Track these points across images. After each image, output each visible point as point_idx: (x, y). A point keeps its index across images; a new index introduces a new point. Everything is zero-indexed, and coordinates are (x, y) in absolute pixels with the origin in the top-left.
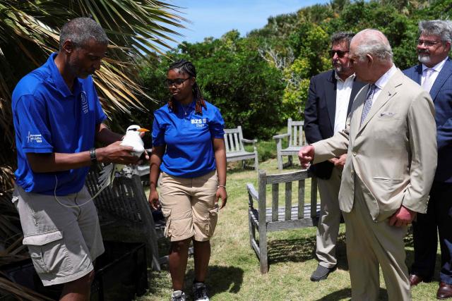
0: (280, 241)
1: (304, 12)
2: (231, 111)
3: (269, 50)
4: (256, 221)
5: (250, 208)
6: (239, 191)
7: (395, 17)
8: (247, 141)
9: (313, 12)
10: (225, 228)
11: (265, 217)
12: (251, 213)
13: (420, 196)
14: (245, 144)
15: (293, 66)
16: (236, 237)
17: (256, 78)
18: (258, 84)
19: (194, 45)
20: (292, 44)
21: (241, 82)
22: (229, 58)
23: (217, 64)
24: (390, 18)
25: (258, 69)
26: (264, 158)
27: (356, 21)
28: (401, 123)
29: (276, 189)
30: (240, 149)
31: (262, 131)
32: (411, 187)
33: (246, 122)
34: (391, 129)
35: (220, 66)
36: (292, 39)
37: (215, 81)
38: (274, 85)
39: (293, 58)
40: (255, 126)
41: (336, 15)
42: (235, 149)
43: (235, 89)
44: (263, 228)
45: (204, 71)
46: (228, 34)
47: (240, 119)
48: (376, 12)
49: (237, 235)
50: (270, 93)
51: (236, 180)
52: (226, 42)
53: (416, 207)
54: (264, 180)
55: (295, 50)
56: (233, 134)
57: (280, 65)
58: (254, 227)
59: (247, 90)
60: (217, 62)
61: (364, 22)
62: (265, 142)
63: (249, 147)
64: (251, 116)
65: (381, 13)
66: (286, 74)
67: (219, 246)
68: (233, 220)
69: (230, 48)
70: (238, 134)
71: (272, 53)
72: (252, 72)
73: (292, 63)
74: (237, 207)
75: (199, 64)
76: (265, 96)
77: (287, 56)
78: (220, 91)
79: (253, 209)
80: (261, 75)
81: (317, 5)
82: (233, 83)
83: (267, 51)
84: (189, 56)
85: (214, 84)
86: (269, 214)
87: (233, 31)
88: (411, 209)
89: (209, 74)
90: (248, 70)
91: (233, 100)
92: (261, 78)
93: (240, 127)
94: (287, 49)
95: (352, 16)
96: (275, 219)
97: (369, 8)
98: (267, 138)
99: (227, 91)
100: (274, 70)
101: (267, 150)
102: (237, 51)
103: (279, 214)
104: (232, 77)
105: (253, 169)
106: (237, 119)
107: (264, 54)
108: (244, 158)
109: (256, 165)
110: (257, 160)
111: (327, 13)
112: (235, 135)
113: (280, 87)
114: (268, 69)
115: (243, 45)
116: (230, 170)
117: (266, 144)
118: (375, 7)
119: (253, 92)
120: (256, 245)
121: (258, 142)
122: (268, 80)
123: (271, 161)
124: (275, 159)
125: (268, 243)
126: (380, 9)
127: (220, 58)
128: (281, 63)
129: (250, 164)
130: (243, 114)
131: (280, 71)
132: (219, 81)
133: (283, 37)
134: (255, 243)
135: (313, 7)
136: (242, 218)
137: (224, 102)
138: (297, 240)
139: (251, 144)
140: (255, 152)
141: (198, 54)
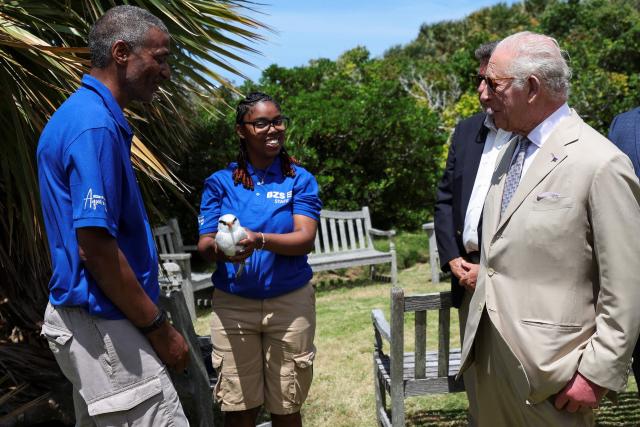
0: (430, 412)
1: (480, 17)
2: (352, 182)
3: (418, 79)
4: (386, 376)
5: (376, 353)
6: (362, 320)
7: (633, 23)
8: (378, 232)
9: (493, 16)
10: (335, 386)
11: (401, 370)
12: (379, 361)
13: (614, 357)
14: (376, 237)
15: (458, 106)
16: (353, 403)
17: (394, 125)
18: (399, 135)
19: (291, 70)
20: (456, 68)
21: (369, 132)
22: (350, 92)
23: (329, 102)
24: (625, 24)
25: (398, 110)
26: (407, 262)
27: (566, 29)
28: (576, 215)
29: (421, 320)
30: (366, 246)
31: (404, 215)
32: (597, 339)
33: (376, 199)
34: (555, 226)
35: (333, 105)
36: (457, 60)
37: (325, 131)
38: (426, 137)
39: (459, 93)
40: (393, 207)
41: (533, 20)
42: (358, 246)
43: (359, 144)
44: (398, 389)
45: (306, 113)
46: (348, 53)
47: (366, 195)
48: (599, 13)
49: (355, 400)
50: (419, 150)
51: (359, 300)
52: (345, 66)
53: (605, 379)
54: (400, 304)
55: (462, 79)
56: (354, 221)
57: (437, 105)
58: (383, 388)
59: (379, 146)
60: (330, 98)
61: (581, 31)
62: (409, 235)
63: (382, 243)
64: (386, 189)
65: (609, 15)
66: (447, 118)
67: (322, 419)
68: (349, 371)
69: (352, 76)
70: (363, 221)
71: (422, 84)
72: (388, 116)
73: (457, 101)
74: (358, 347)
75: (299, 101)
76: (410, 156)
77: (448, 89)
78: (333, 147)
79: (381, 355)
80: (404, 121)
81: (499, 5)
82: (355, 133)
83: (415, 81)
84: (281, 88)
85: (324, 136)
86: (409, 364)
87: (359, 49)
88: (595, 382)
89: (315, 118)
90: (381, 111)
91: (355, 162)
92: (402, 124)
93: (366, 209)
94: (448, 76)
95: (559, 21)
96: (420, 373)
97: (589, 8)
98: (413, 228)
99: (345, 148)
100: (425, 111)
101: (413, 248)
102: (363, 81)
103: (428, 364)
104: (353, 124)
105: (388, 281)
106: (362, 195)
107: (410, 85)
108: (372, 262)
109: (394, 274)
110: (394, 266)
111: (518, 18)
112: (359, 222)
113: (437, 141)
114: (415, 111)
115: (375, 71)
116: (349, 282)
117: (411, 238)
118: (599, 6)
119: (389, 148)
120: (387, 420)
121: (397, 234)
122: (415, 129)
123: (420, 267)
124: (427, 265)
125: (409, 417)
126: (606, 10)
127: (333, 91)
128: (438, 100)
129: (383, 271)
130: (373, 186)
131: (437, 115)
132: (331, 130)
133: (444, 57)
134: (384, 414)
135: (494, 8)
136: (366, 368)
137: (339, 164)
138: (460, 411)
139: (385, 238)
140: (393, 252)
141: (297, 84)
